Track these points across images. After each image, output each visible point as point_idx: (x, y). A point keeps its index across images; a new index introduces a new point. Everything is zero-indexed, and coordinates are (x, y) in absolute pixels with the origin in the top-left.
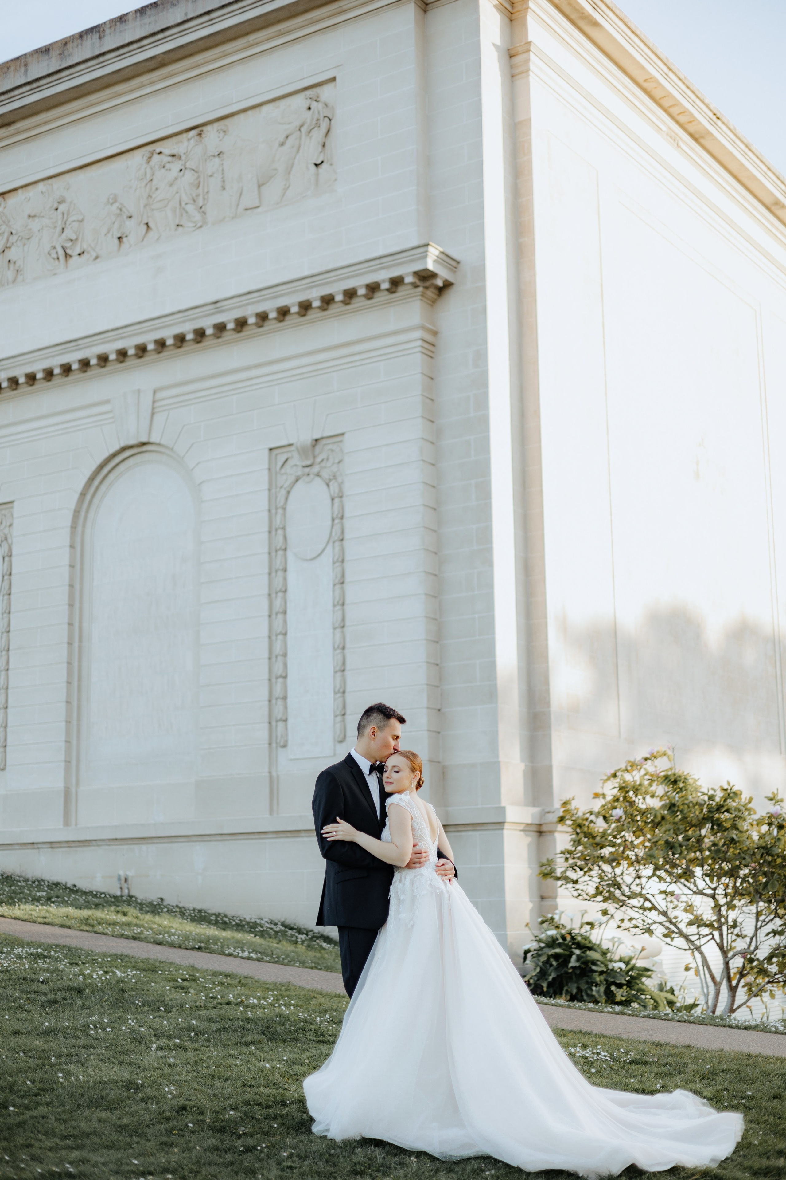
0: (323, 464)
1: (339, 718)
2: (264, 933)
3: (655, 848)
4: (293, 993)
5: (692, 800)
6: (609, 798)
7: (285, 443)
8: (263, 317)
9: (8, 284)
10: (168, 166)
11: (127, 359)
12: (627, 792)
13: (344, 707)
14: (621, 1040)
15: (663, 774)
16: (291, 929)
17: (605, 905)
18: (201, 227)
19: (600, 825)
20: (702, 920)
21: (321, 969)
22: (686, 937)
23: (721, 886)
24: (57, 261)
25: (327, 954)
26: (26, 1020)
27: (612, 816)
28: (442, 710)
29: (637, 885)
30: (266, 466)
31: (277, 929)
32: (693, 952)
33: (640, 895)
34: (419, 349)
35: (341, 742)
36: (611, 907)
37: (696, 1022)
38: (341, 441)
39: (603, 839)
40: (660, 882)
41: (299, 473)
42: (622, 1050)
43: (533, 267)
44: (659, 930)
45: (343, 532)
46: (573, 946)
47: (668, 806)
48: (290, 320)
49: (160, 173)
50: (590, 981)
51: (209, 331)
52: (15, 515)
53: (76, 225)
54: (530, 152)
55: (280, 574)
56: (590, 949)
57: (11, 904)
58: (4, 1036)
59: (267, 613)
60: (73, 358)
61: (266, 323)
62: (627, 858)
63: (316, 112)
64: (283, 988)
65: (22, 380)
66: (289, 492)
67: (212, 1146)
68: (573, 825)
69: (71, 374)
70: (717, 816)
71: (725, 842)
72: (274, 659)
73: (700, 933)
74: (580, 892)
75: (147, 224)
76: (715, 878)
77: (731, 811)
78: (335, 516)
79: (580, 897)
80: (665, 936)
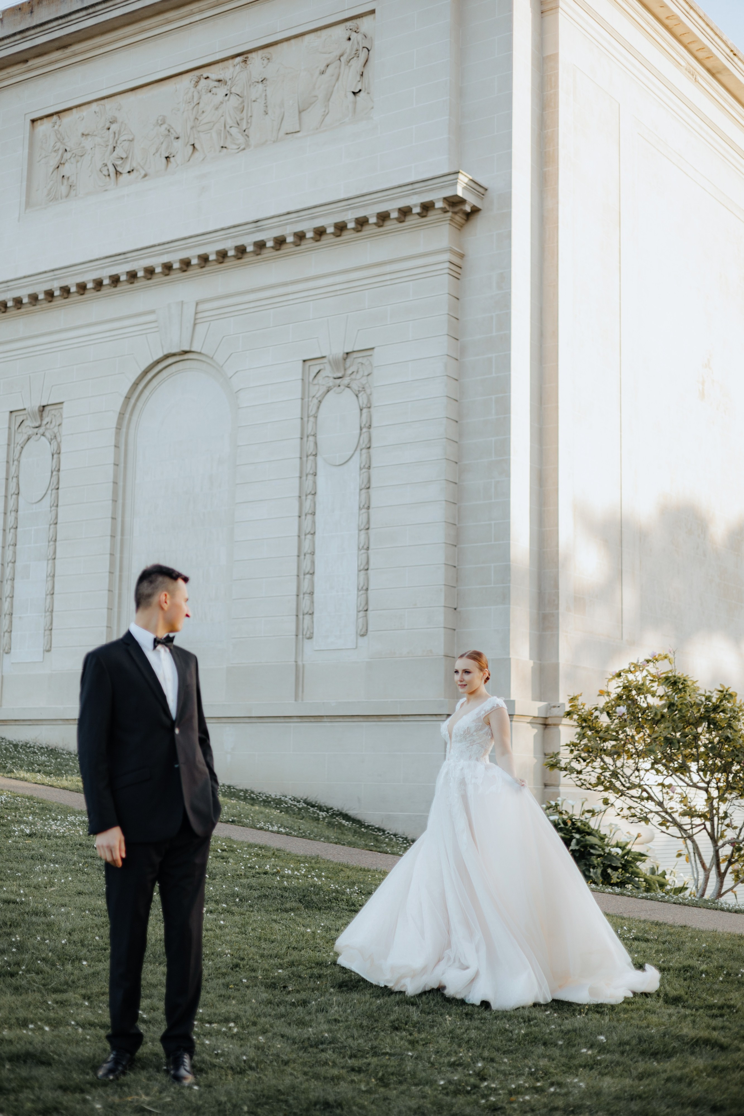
0: (353, 376)
1: (362, 614)
2: (289, 809)
3: (654, 744)
4: (323, 866)
5: (690, 700)
6: (613, 696)
7: (319, 355)
8: (300, 236)
9: (61, 198)
10: (214, 90)
11: (172, 272)
12: (631, 691)
13: (367, 603)
14: (623, 918)
15: (664, 675)
16: (313, 806)
17: (606, 794)
18: (244, 149)
19: (604, 720)
20: (696, 811)
21: (344, 845)
22: (680, 827)
23: (714, 780)
24: (108, 177)
25: (346, 830)
26: (88, 882)
27: (615, 712)
28: (458, 610)
29: (636, 777)
30: (300, 377)
31: (301, 806)
32: (685, 841)
33: (640, 786)
34: (447, 271)
35: (363, 635)
36: (611, 796)
37: (690, 904)
38: (371, 355)
39: (606, 734)
40: (657, 774)
41: (331, 384)
42: (625, 928)
43: (556, 195)
44: (656, 819)
45: (370, 441)
46: (573, 831)
47: (667, 706)
48: (325, 240)
49: (206, 97)
50: (588, 863)
51: (250, 249)
52: (64, 416)
53: (126, 144)
54: (556, 86)
55: (310, 477)
56: (589, 834)
57: (58, 775)
58: (70, 896)
59: (297, 514)
60: (121, 270)
61: (304, 242)
62: (628, 751)
63: (356, 43)
64: (313, 861)
65: (73, 289)
66: (320, 402)
67: (265, 1000)
68: (578, 719)
69: (119, 285)
70: (712, 715)
71: (719, 740)
72: (302, 557)
73: (693, 823)
74: (583, 781)
75: (193, 145)
76: (709, 773)
77: (727, 712)
78: (363, 426)
79: (584, 787)
80: (661, 824)
